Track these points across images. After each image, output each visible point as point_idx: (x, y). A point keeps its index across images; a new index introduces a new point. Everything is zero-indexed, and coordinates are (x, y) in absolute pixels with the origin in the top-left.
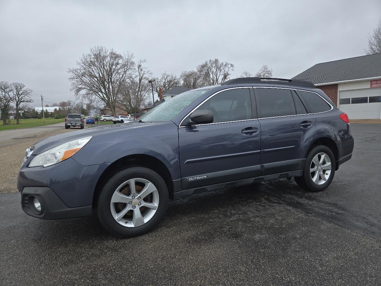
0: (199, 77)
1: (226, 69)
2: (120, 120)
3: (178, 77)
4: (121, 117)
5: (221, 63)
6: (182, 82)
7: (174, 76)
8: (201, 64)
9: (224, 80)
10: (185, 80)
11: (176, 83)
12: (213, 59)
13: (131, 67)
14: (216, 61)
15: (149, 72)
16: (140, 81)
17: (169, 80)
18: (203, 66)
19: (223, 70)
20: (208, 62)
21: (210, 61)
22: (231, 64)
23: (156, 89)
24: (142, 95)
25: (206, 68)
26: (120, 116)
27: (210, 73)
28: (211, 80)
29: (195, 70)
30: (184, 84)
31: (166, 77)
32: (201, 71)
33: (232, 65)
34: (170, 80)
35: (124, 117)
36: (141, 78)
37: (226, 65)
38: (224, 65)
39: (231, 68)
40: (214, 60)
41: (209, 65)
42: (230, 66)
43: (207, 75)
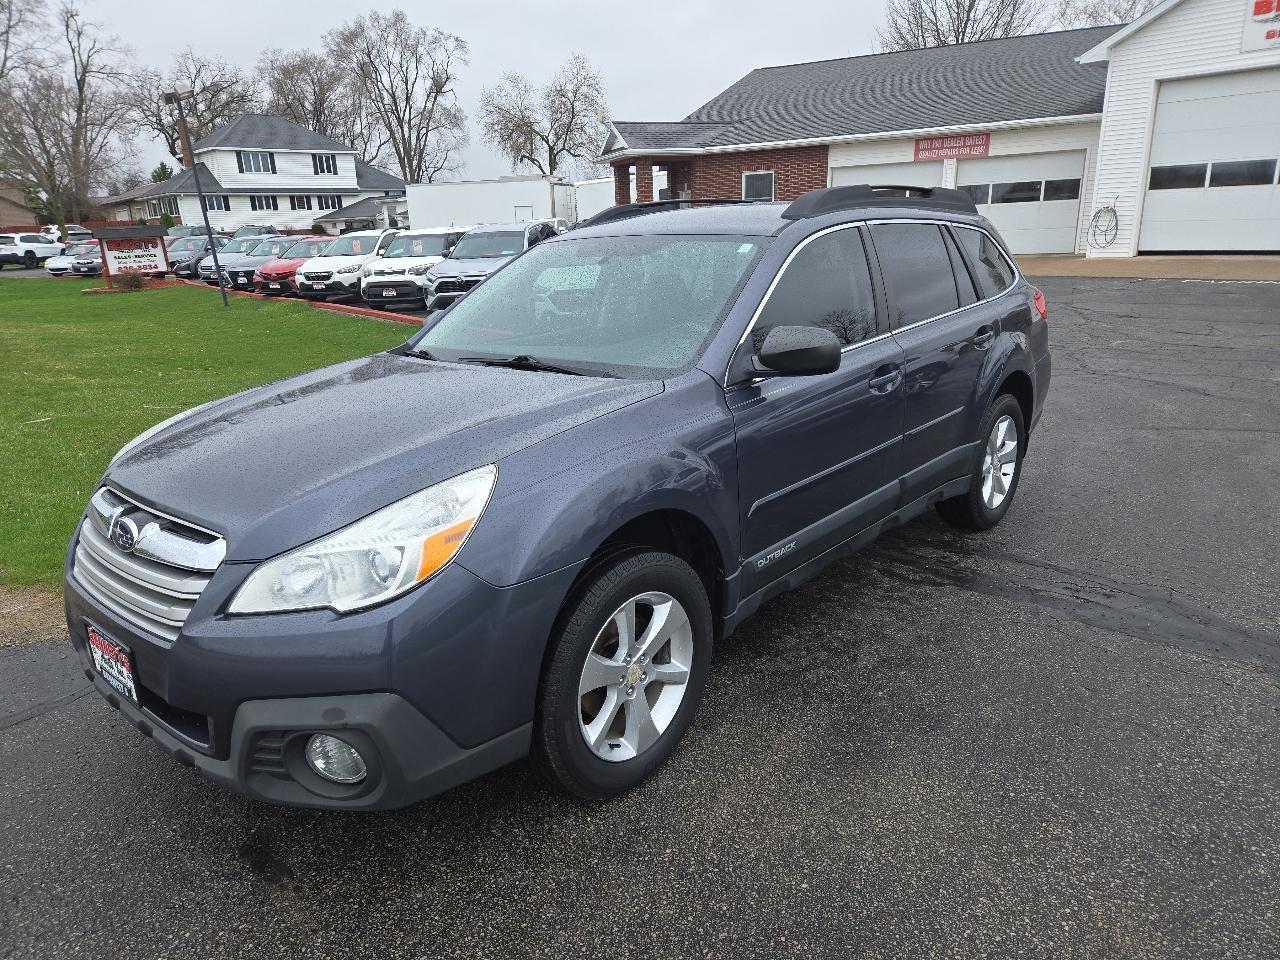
0: (335, 79)
1: (440, 56)
2: (21, 253)
3: (248, 72)
4: (23, 239)
5: (416, 29)
6: (266, 96)
7: (229, 69)
8: (339, 26)
9: (435, 98)
10: (278, 87)
11: (242, 98)
12: (387, 13)
13: (29, 16)
14: (399, 18)
15: (118, 45)
16: (81, 83)
17: (208, 84)
18: (350, 37)
19: (426, 59)
20: (368, 19)
21: (376, 18)
22: (457, 39)
23: (154, 120)
24: (93, 141)
25: (361, 44)
26: (17, 237)
27: (381, 68)
28: (385, 94)
29: (318, 50)
30: (274, 105)
31: (193, 71)
32: (341, 55)
33: (460, 44)
34: (214, 84)
35: (35, 240)
36: (85, 70)
37: (436, 40)
38: (429, 37)
39: (458, 53)
40: (389, 15)
41: (373, 34)
42: (451, 44)
43: (367, 71)
